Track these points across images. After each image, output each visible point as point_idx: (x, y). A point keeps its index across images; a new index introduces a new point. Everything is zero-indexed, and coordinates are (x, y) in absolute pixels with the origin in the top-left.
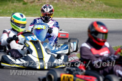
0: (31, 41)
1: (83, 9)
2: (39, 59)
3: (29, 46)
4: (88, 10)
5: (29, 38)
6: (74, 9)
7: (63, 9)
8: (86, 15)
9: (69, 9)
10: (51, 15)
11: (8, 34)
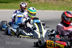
0: (36, 23)
1: (63, 6)
2: (40, 33)
3: (35, 26)
4: (67, 6)
5: (36, 21)
6: (58, 5)
7: (52, 6)
8: (65, 9)
9: (56, 6)
10: (26, 8)
11: (26, 19)
